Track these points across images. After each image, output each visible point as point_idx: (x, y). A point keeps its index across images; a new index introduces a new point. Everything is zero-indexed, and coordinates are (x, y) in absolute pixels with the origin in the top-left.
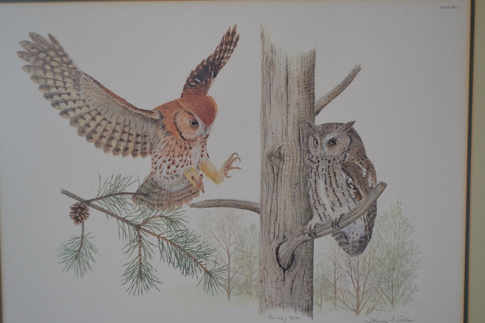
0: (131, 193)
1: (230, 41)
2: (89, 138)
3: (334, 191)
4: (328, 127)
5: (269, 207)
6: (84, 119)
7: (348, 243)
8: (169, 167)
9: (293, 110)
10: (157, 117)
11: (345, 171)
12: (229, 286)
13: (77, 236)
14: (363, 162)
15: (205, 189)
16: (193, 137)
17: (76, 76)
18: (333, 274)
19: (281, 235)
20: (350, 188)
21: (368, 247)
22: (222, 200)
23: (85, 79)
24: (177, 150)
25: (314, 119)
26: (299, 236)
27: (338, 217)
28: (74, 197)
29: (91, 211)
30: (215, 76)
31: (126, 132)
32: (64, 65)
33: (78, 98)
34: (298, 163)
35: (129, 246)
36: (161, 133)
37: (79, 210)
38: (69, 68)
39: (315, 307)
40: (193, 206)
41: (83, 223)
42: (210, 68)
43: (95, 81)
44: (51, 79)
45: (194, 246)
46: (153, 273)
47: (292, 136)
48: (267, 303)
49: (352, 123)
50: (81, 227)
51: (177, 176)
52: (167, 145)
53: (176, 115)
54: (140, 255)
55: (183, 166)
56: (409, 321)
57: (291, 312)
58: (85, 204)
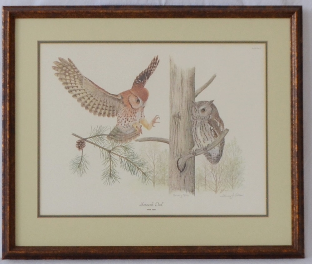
0: (106, 135)
1: (155, 62)
2: (87, 108)
3: (204, 133)
4: (201, 103)
5: (174, 141)
6: (84, 99)
7: (211, 158)
8: (125, 122)
9: (185, 95)
10: (120, 98)
11: (209, 124)
12: (154, 180)
13: (79, 156)
14: (218, 119)
15: (143, 132)
16: (137, 107)
17: (81, 78)
18: (204, 173)
19: (179, 155)
20: (212, 131)
21: (221, 160)
22: (151, 138)
23: (85, 80)
24: (129, 113)
25: (195, 99)
26: (188, 155)
27: (207, 146)
28: (78, 137)
29: (87, 143)
30: (148, 79)
31: (104, 105)
32: (75, 73)
33: (81, 88)
34: (187, 120)
35: (105, 161)
36: (122, 106)
37: (81, 143)
38: (78, 75)
39: (195, 190)
40: (137, 141)
41: (82, 150)
42: (146, 75)
43: (90, 81)
44: (68, 79)
45: (137, 160)
46: (117, 174)
47: (184, 107)
48: (173, 188)
49: (213, 101)
50: (81, 151)
51: (129, 126)
52: (124, 111)
53: (129, 97)
54: (110, 165)
55: (132, 122)
56: (241, 196)
57: (184, 192)
58: (83, 140)
